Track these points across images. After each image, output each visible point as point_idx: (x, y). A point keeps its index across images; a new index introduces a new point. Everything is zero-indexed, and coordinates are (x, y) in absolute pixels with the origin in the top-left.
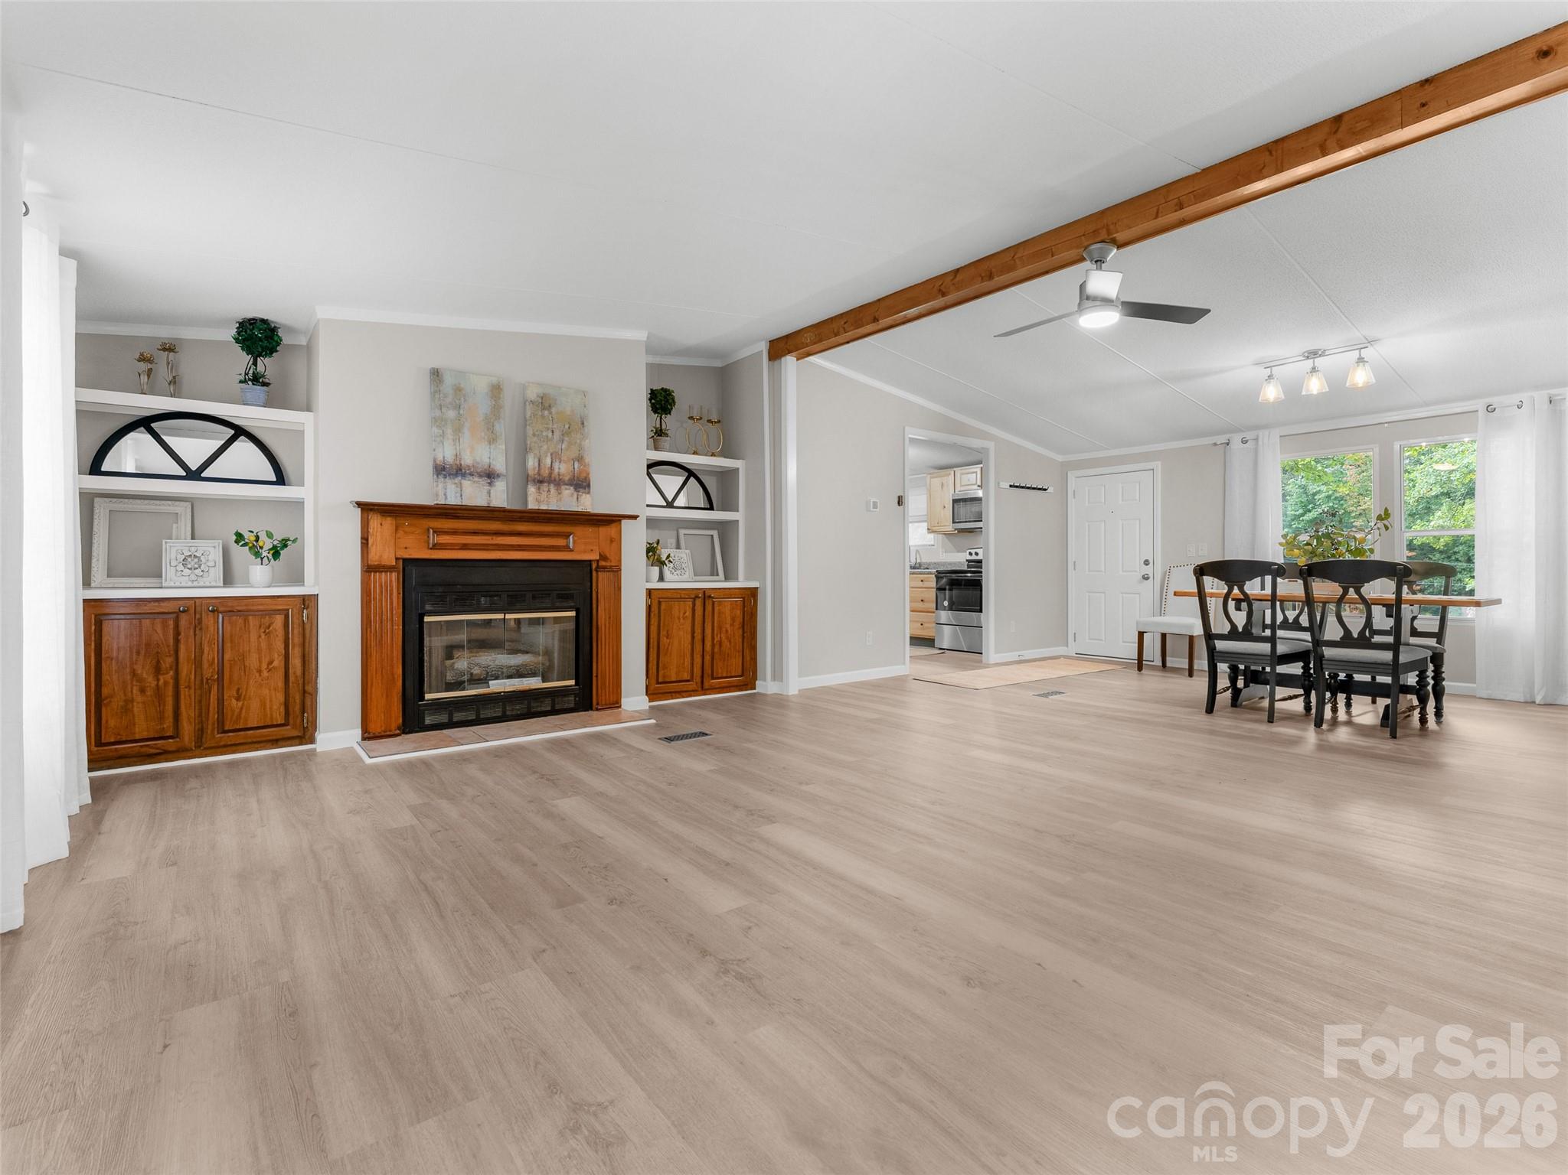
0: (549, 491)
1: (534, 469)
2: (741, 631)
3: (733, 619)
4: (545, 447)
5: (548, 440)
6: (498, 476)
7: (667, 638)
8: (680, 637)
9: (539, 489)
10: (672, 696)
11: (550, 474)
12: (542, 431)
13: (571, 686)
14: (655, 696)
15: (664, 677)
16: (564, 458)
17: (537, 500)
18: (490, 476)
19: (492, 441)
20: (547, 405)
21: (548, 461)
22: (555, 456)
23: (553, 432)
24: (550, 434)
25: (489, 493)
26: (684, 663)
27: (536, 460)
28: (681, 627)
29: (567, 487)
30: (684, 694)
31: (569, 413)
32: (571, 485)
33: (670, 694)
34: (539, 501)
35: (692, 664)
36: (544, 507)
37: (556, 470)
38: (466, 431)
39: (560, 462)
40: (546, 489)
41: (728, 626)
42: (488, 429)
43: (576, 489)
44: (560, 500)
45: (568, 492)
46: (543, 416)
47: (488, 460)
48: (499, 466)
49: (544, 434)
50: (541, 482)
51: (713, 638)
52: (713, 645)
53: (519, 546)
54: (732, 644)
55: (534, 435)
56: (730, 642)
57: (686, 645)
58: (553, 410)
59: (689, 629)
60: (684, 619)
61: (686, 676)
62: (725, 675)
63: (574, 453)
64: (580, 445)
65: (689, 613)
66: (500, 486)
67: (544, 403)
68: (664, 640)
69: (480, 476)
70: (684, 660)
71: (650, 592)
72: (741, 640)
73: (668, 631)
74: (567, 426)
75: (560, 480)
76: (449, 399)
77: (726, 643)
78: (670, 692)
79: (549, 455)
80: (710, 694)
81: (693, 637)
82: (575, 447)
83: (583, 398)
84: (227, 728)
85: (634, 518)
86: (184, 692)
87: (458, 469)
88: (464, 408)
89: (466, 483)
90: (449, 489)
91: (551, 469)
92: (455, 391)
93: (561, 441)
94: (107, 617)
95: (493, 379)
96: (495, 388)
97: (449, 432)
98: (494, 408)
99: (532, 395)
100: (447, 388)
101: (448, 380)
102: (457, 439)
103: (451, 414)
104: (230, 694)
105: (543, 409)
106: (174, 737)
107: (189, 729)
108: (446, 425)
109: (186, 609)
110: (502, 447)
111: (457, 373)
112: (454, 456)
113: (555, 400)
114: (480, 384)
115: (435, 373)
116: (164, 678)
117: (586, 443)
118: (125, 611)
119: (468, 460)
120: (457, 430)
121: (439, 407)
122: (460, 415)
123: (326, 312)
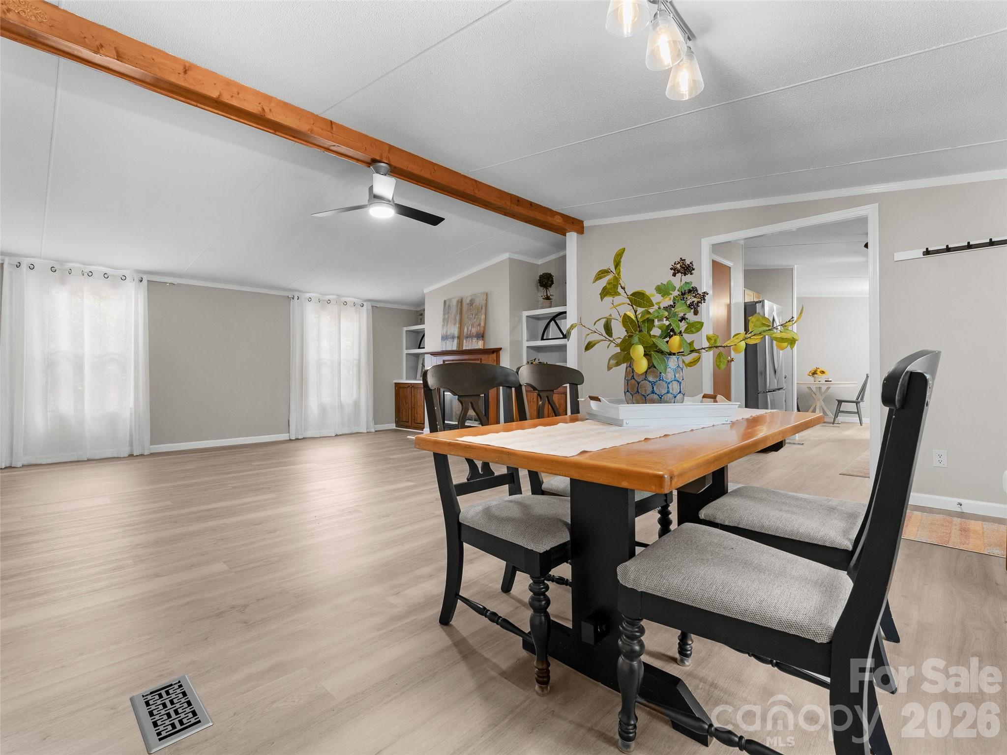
0: (469, 341)
1: (466, 332)
4: (470, 323)
5: (471, 319)
6: (455, 337)
9: (466, 341)
11: (470, 334)
12: (470, 316)
16: (475, 326)
18: (453, 337)
19: (455, 324)
21: (471, 329)
22: (473, 326)
23: (473, 315)
25: (452, 344)
27: (467, 329)
29: (474, 337)
31: (478, 304)
32: (476, 337)
34: (466, 346)
36: (467, 348)
38: (449, 322)
42: (455, 319)
43: (477, 339)
44: (472, 344)
45: (475, 340)
46: (470, 309)
47: (453, 332)
48: (456, 334)
50: (467, 338)
55: (467, 318)
58: (474, 305)
63: (478, 323)
64: (481, 318)
66: (456, 341)
67: (471, 303)
69: (451, 339)
74: (477, 311)
75: (473, 335)
76: (447, 311)
79: (471, 325)
82: (478, 320)
83: (485, 296)
84: (416, 422)
85: (501, 349)
86: (410, 410)
87: (447, 336)
88: (450, 312)
89: (448, 342)
90: (444, 344)
91: (471, 331)
92: (449, 306)
93: (475, 318)
94: (400, 388)
95: (458, 299)
96: (458, 302)
97: (445, 323)
98: (457, 310)
99: (468, 301)
100: (447, 307)
101: (447, 303)
102: (447, 326)
103: (447, 316)
104: (415, 412)
105: (471, 306)
106: (408, 422)
107: (410, 421)
108: (445, 321)
109: (409, 386)
110: (457, 325)
111: (450, 300)
112: (447, 332)
113: (474, 300)
114: (454, 302)
115: (445, 302)
116: (407, 405)
117: (483, 317)
118: (402, 386)
119: (449, 333)
120: (447, 322)
121: (444, 314)
122: (449, 316)
123: (426, 291)
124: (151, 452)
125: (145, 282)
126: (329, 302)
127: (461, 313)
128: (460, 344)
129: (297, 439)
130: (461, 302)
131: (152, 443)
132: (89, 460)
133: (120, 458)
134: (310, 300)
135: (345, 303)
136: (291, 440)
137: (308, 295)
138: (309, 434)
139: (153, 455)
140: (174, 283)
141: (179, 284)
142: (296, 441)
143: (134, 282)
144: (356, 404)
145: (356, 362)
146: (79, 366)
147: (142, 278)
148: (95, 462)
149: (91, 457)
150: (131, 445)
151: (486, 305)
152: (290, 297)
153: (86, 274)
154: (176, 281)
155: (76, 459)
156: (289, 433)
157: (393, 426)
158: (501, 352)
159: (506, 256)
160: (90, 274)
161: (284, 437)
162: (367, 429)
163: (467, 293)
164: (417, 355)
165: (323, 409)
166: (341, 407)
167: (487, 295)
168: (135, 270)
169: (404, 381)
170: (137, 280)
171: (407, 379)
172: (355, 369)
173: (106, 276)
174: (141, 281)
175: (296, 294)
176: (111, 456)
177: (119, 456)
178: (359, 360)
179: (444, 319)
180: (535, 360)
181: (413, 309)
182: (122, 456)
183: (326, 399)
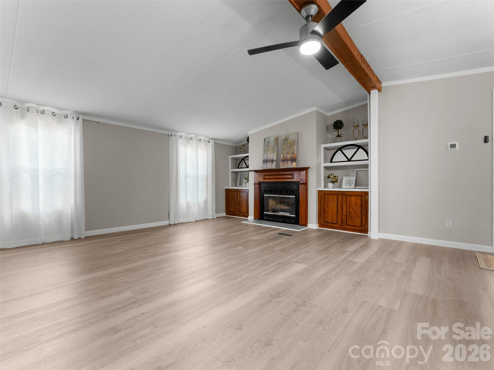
0: (285, 163)
1: (282, 157)
2: (360, 209)
3: (356, 204)
4: (285, 151)
5: (286, 149)
6: (274, 161)
7: (327, 207)
8: (332, 207)
9: (283, 163)
10: (330, 228)
11: (286, 159)
12: (285, 147)
13: (294, 217)
14: (323, 226)
15: (326, 220)
16: (289, 153)
17: (283, 166)
18: (272, 161)
19: (274, 152)
20: (286, 140)
21: (286, 155)
22: (287, 153)
23: (287, 147)
24: (286, 148)
25: (272, 165)
26: (334, 217)
27: (283, 155)
28: (333, 204)
29: (289, 161)
30: (335, 228)
31: (292, 140)
32: (290, 161)
33: (329, 227)
34: (282, 166)
35: (337, 218)
36: (284, 168)
37: (287, 157)
38: (269, 151)
39: (288, 155)
40: (284, 163)
41: (354, 206)
42: (273, 150)
43: (292, 162)
44: (288, 165)
45: (289, 162)
46: (285, 143)
47: (272, 157)
48: (275, 159)
49: (285, 148)
50: (283, 161)
51: (347, 210)
52: (347, 213)
53: (280, 178)
54: (356, 213)
55: (283, 149)
56: (355, 212)
57: (334, 211)
58: (288, 141)
59: (336, 205)
60: (334, 201)
61: (335, 222)
62: (352, 225)
63: (292, 151)
64: (294, 149)
65: (335, 200)
66: (274, 163)
67: (286, 139)
68: (326, 208)
69: (271, 162)
70: (334, 216)
71: (320, 192)
72: (360, 212)
73: (327, 205)
74: (291, 144)
75: (288, 159)
76: (266, 145)
77: (353, 213)
78: (330, 226)
79: (286, 153)
80: (346, 231)
81: (337, 208)
82: (292, 150)
83: (297, 134)
84: (241, 212)
85: (309, 168)
86: (236, 205)
87: (267, 161)
88: (269, 145)
89: (268, 164)
90: (265, 165)
91: (286, 157)
92: (268, 142)
93: (289, 149)
94: (229, 192)
95: (275, 137)
96: (275, 139)
97: (266, 152)
98: (275, 144)
99: (283, 138)
100: (266, 142)
101: (267, 140)
102: (267, 154)
103: (267, 148)
104: (241, 206)
105: (285, 141)
106: (235, 212)
107: (237, 211)
108: (266, 151)
109: (236, 191)
110: (276, 153)
111: (269, 138)
112: (267, 158)
113: (288, 138)
114: (272, 139)
115: (265, 139)
116: (234, 202)
117: (296, 148)
118: (231, 191)
119: (269, 158)
120: (267, 152)
121: (265, 147)
122: (268, 148)
123: (250, 133)
124: (86, 236)
125: (81, 120)
126: (191, 139)
127: (277, 146)
128: (278, 164)
129: (174, 224)
130: (277, 139)
131: (86, 230)
132: (43, 244)
133: (65, 241)
134: (181, 137)
135: (200, 140)
136: (170, 225)
137: (180, 134)
138: (180, 221)
139: (88, 238)
140: (99, 122)
141: (103, 123)
142: (174, 225)
143: (73, 120)
144: (206, 202)
145: (206, 176)
146: (35, 177)
147: (78, 117)
148: (48, 245)
149: (45, 241)
150: (72, 231)
151: (297, 140)
152: (169, 135)
153: (39, 112)
154: (101, 121)
155: (34, 244)
156: (169, 220)
157: (224, 214)
158: (309, 170)
159: (314, 109)
160: (43, 112)
161: (166, 223)
162: (212, 216)
163: (282, 134)
164: (237, 173)
165: (188, 205)
166: (199, 204)
167: (298, 134)
168: (75, 111)
169: (230, 187)
170: (75, 118)
171: (232, 186)
172: (205, 180)
173: (54, 114)
174: (78, 119)
175: (174, 133)
176: (58, 240)
177: (64, 240)
178: (207, 175)
179: (264, 150)
180: (331, 175)
181: (234, 145)
182: (66, 240)
183: (190, 199)
